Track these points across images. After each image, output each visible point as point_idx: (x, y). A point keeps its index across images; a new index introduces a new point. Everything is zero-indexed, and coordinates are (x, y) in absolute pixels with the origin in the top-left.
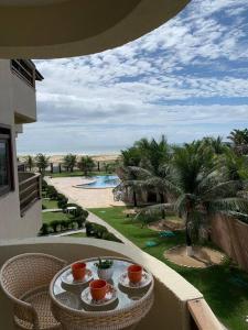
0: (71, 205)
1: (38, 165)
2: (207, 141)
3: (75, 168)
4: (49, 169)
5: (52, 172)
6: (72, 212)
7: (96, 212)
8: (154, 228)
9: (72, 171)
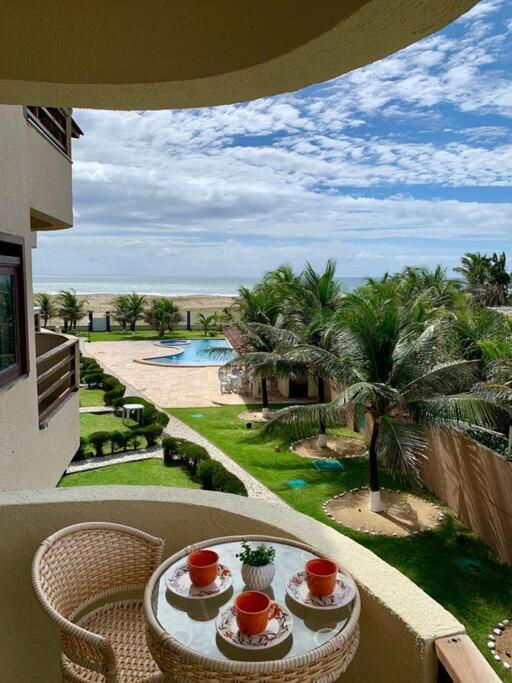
0: (132, 400)
1: (62, 313)
2: (412, 275)
3: (140, 323)
4: (85, 322)
5: (90, 328)
6: (134, 415)
7: (185, 415)
8: (304, 452)
9: (133, 328)
